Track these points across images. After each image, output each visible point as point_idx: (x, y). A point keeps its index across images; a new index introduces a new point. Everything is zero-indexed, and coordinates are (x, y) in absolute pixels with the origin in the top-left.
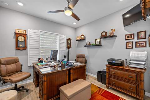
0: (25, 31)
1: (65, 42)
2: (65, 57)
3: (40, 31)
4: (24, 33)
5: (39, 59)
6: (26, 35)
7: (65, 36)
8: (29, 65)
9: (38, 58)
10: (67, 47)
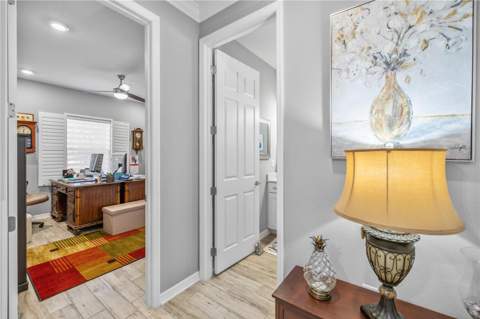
0: (31, 117)
1: (128, 136)
2: (120, 165)
3: (66, 114)
4: (30, 120)
5: (65, 172)
6: (34, 123)
7: (128, 125)
8: (41, 184)
9: (61, 170)
10: (133, 148)
